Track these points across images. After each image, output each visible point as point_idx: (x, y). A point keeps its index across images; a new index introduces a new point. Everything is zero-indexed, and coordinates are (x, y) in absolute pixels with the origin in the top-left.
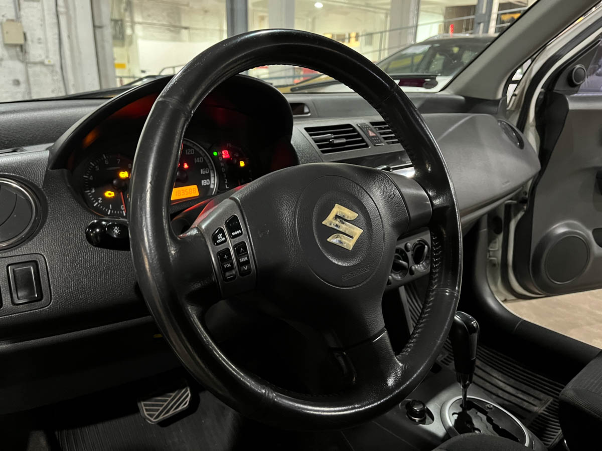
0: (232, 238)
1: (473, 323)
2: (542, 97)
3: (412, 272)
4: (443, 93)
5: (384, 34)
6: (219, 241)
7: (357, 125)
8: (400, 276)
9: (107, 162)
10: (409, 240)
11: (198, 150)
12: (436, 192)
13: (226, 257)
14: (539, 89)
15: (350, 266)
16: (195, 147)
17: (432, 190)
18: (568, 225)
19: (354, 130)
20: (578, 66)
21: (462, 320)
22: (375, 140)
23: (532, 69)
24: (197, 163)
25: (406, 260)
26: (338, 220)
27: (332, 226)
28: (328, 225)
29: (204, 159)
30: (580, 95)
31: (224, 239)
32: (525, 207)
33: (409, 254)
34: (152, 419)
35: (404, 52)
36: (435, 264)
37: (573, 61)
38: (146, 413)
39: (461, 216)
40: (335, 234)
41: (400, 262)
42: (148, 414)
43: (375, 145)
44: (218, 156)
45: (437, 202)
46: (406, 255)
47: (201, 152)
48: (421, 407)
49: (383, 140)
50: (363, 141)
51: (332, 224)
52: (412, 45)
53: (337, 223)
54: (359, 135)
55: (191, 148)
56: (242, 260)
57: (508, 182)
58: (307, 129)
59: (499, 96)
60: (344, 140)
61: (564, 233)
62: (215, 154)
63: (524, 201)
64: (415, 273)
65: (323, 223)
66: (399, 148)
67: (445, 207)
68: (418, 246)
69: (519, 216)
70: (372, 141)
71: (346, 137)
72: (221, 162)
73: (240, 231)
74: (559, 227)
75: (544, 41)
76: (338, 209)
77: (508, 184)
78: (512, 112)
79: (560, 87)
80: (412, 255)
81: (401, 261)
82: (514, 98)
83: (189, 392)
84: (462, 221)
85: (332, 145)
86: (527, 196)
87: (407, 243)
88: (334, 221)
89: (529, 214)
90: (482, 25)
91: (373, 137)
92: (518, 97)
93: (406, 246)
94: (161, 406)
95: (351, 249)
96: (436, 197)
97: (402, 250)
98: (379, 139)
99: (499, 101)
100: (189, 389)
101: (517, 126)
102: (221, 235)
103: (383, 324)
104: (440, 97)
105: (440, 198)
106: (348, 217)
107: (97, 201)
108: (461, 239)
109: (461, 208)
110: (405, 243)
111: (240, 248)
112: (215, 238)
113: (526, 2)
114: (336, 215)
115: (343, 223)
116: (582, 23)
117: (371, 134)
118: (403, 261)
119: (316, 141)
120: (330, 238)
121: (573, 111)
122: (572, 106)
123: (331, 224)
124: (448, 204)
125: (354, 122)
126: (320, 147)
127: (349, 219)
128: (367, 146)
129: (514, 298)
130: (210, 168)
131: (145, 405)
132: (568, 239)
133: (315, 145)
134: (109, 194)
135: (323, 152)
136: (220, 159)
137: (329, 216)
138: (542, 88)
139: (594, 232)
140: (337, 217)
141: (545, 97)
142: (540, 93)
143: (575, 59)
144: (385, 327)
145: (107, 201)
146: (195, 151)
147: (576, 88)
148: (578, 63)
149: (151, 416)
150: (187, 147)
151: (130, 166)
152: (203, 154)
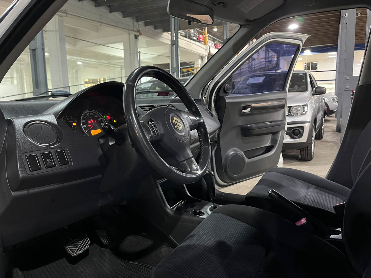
2: (215, 98)
4: (177, 98)
7: (156, 105)
9: (68, 119)
11: (99, 115)
14: (214, 95)
15: (182, 135)
18: (234, 150)
19: (155, 107)
20: (227, 85)
23: (210, 87)
24: (99, 120)
27: (175, 123)
30: (229, 96)
32: (217, 144)
34: (74, 254)
37: (224, 83)
38: (70, 251)
42: (71, 252)
47: (100, 116)
48: (199, 210)
55: (96, 115)
57: (211, 128)
59: (200, 98)
61: (233, 154)
62: (105, 117)
63: (216, 142)
65: (173, 122)
69: (215, 149)
72: (107, 120)
73: (154, 122)
74: (231, 151)
75: (214, 75)
77: (211, 129)
78: (206, 104)
79: (221, 93)
82: (205, 99)
83: (88, 240)
86: (217, 139)
89: (219, 147)
90: (175, 73)
92: (206, 98)
94: (77, 247)
99: (200, 99)
100: (88, 238)
101: (208, 108)
113: (193, 63)
114: (176, 120)
116: (226, 68)
119: (144, 110)
121: (227, 102)
122: (227, 101)
127: (179, 122)
129: (220, 187)
130: (104, 122)
131: (69, 248)
132: (235, 156)
133: (144, 112)
138: (215, 94)
139: (244, 152)
141: (217, 98)
142: (215, 96)
143: (225, 82)
147: (227, 94)
148: (226, 84)
149: (73, 252)
150: (95, 114)
151: (76, 121)
152: (101, 117)
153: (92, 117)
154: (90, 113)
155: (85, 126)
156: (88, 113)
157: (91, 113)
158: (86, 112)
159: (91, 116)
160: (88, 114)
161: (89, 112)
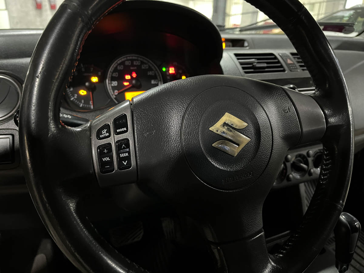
0: (116, 134)
1: (356, 224)
3: (310, 174)
4: (358, 37)
5: (322, 4)
6: (103, 136)
7: (279, 54)
8: (300, 176)
9: (83, 70)
10: (311, 149)
11: (151, 65)
12: (333, 111)
13: (106, 151)
15: (233, 171)
16: (149, 63)
17: (329, 108)
19: (276, 58)
21: (346, 220)
22: (292, 66)
24: (150, 75)
25: (307, 163)
26: (226, 128)
27: (219, 133)
28: (215, 131)
29: (155, 73)
31: (108, 134)
33: (310, 160)
35: (335, 15)
36: (323, 176)
39: (356, 135)
40: (221, 141)
41: (301, 166)
43: (291, 71)
44: (166, 71)
45: (332, 120)
46: (307, 160)
47: (153, 67)
49: (298, 67)
50: (281, 66)
51: (219, 131)
52: (342, 11)
53: (224, 130)
54: (279, 62)
55: (145, 64)
56: (122, 155)
58: (236, 55)
60: (265, 65)
62: (164, 69)
64: (313, 174)
65: (210, 129)
66: (307, 74)
67: (339, 125)
68: (319, 154)
70: (289, 67)
71: (267, 63)
72: (168, 76)
73: (125, 129)
76: (228, 118)
80: (313, 160)
81: (302, 164)
84: (355, 139)
85: (254, 67)
87: (309, 150)
88: (221, 129)
91: (291, 64)
93: (308, 153)
95: (235, 156)
96: (332, 116)
97: (304, 156)
98: (296, 66)
102: (105, 130)
103: (262, 226)
104: (355, 40)
105: (336, 116)
106: (236, 126)
107: (74, 96)
108: (352, 157)
109: (356, 128)
110: (307, 151)
111: (123, 145)
112: (99, 132)
114: (225, 123)
115: (231, 131)
117: (289, 62)
118: (305, 164)
119: (241, 64)
120: (215, 144)
123: (217, 131)
124: (344, 123)
125: (277, 52)
126: (244, 68)
127: (237, 128)
128: (284, 71)
130: (159, 79)
133: (240, 67)
134: (83, 92)
135: (246, 73)
136: (168, 73)
137: (217, 123)
140: (225, 124)
144: (263, 228)
145: (80, 97)
146: (149, 66)
150: (142, 63)
151: (100, 73)
152: (154, 69)
153: (136, 68)
154: (132, 61)
155: (115, 83)
156: (128, 60)
157: (135, 60)
158: (125, 59)
159: (135, 66)
160: (127, 63)
161: (131, 58)
